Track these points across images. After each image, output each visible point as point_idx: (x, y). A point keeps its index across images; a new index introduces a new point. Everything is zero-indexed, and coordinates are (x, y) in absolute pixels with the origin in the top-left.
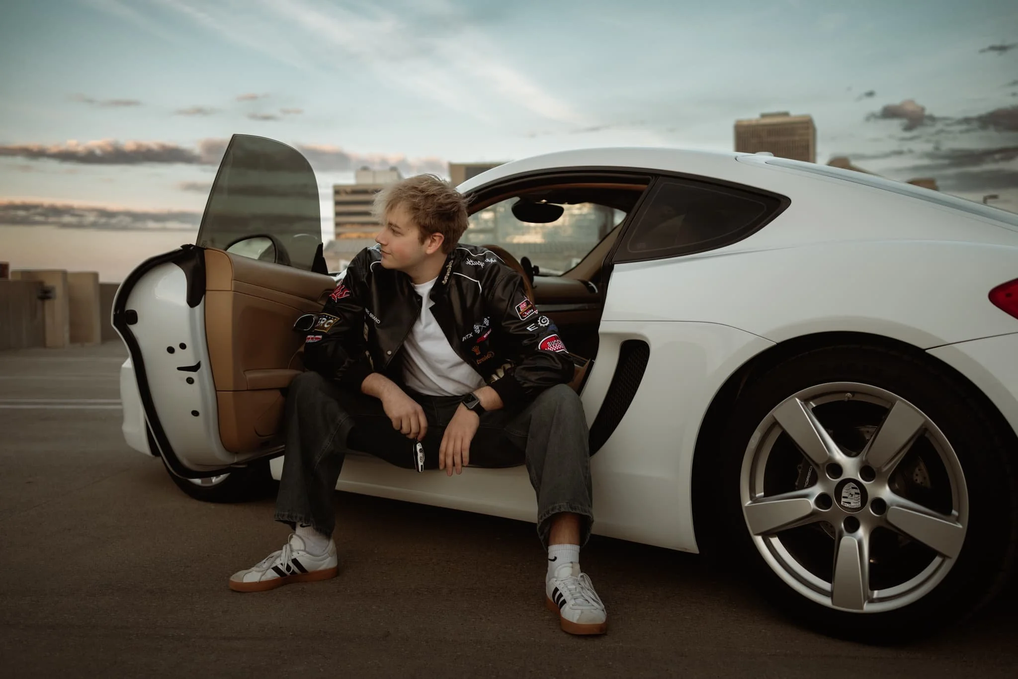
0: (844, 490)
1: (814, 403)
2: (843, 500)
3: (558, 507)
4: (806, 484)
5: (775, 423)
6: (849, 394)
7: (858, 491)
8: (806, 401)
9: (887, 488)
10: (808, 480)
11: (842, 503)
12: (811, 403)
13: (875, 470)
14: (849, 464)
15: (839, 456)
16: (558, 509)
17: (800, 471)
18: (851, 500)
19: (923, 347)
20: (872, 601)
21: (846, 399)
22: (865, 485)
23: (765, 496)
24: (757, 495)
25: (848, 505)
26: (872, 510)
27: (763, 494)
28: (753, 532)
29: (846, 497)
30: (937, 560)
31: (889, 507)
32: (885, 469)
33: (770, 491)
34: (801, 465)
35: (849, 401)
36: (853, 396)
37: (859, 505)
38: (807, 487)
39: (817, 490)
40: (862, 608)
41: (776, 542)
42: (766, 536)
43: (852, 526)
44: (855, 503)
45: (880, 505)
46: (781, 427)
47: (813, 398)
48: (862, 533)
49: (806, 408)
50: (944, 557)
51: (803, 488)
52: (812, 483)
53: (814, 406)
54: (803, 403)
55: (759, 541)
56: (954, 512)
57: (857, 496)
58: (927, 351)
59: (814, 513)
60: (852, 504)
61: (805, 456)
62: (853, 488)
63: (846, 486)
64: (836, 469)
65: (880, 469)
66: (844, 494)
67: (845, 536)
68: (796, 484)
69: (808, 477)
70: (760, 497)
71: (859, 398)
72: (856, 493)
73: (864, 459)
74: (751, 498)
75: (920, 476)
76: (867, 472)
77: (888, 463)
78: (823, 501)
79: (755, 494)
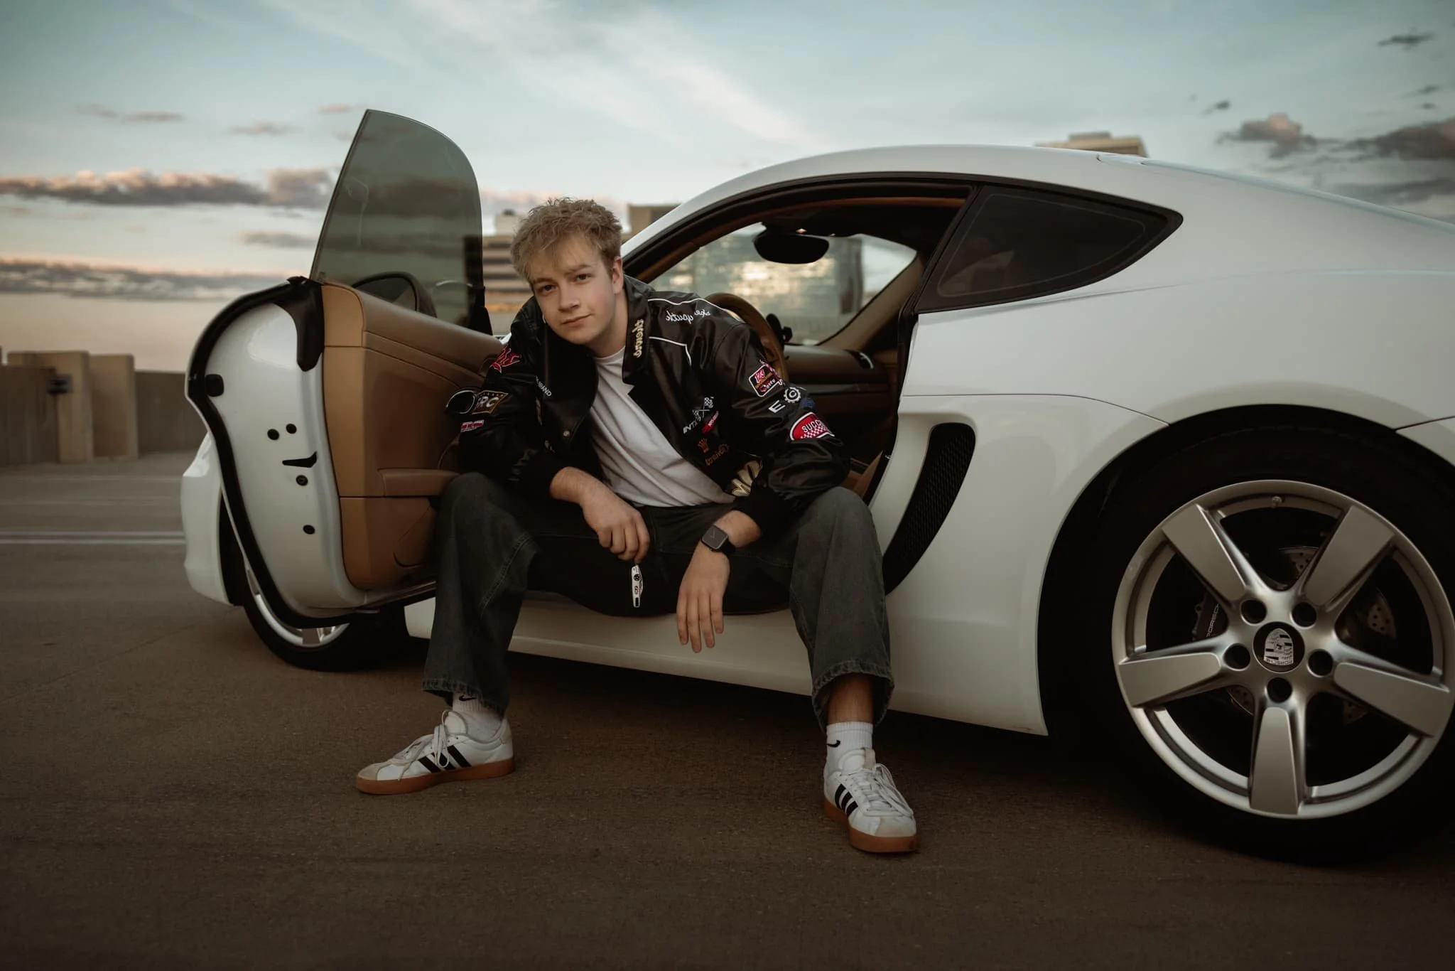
0: (1268, 640)
1: (1223, 512)
2: (1267, 654)
3: (842, 667)
4: (1209, 632)
5: (1166, 543)
6: (1277, 498)
7: (1290, 641)
8: (1211, 508)
9: (1334, 636)
10: (1211, 626)
11: (1265, 659)
12: (1220, 512)
13: (1316, 608)
14: (1277, 603)
15: (1262, 590)
16: (844, 670)
17: (1199, 613)
18: (1278, 654)
19: (1392, 425)
20: (1310, 801)
21: (1274, 505)
22: (1300, 632)
23: (1148, 650)
24: (1137, 649)
25: (1273, 662)
26: (1312, 670)
27: (1144, 647)
28: (1131, 703)
29: (1272, 650)
30: (1409, 741)
31: (1337, 664)
32: (1330, 609)
33: (1155, 643)
34: (1202, 605)
35: (1277, 509)
36: (1283, 501)
37: (1291, 660)
38: (1210, 637)
39: (1228, 640)
40: (1295, 812)
41: (1164, 716)
42: (1150, 708)
43: (1280, 692)
44: (1285, 658)
45: (1323, 661)
46: (1173, 547)
47: (1222, 505)
48: (1296, 701)
49: (1213, 520)
50: (1421, 736)
51: (1205, 638)
52: (1220, 630)
53: (1224, 516)
54: (1207, 512)
55: (1140, 715)
56: (1436, 670)
57: (1288, 648)
58: (1399, 432)
59: (1222, 675)
60: (1280, 660)
61: (1208, 589)
62: (1282, 636)
63: (1272, 633)
64: (1256, 609)
65: (1323, 608)
66: (1268, 646)
67: (1269, 707)
68: (1194, 632)
69: (1212, 622)
70: (1141, 651)
71: (1292, 503)
72: (1287, 644)
73: (1300, 593)
74: (1128, 654)
75: (1380, 617)
76: (1304, 612)
77: (1335, 600)
78: (1236, 655)
79: (1134, 647)
